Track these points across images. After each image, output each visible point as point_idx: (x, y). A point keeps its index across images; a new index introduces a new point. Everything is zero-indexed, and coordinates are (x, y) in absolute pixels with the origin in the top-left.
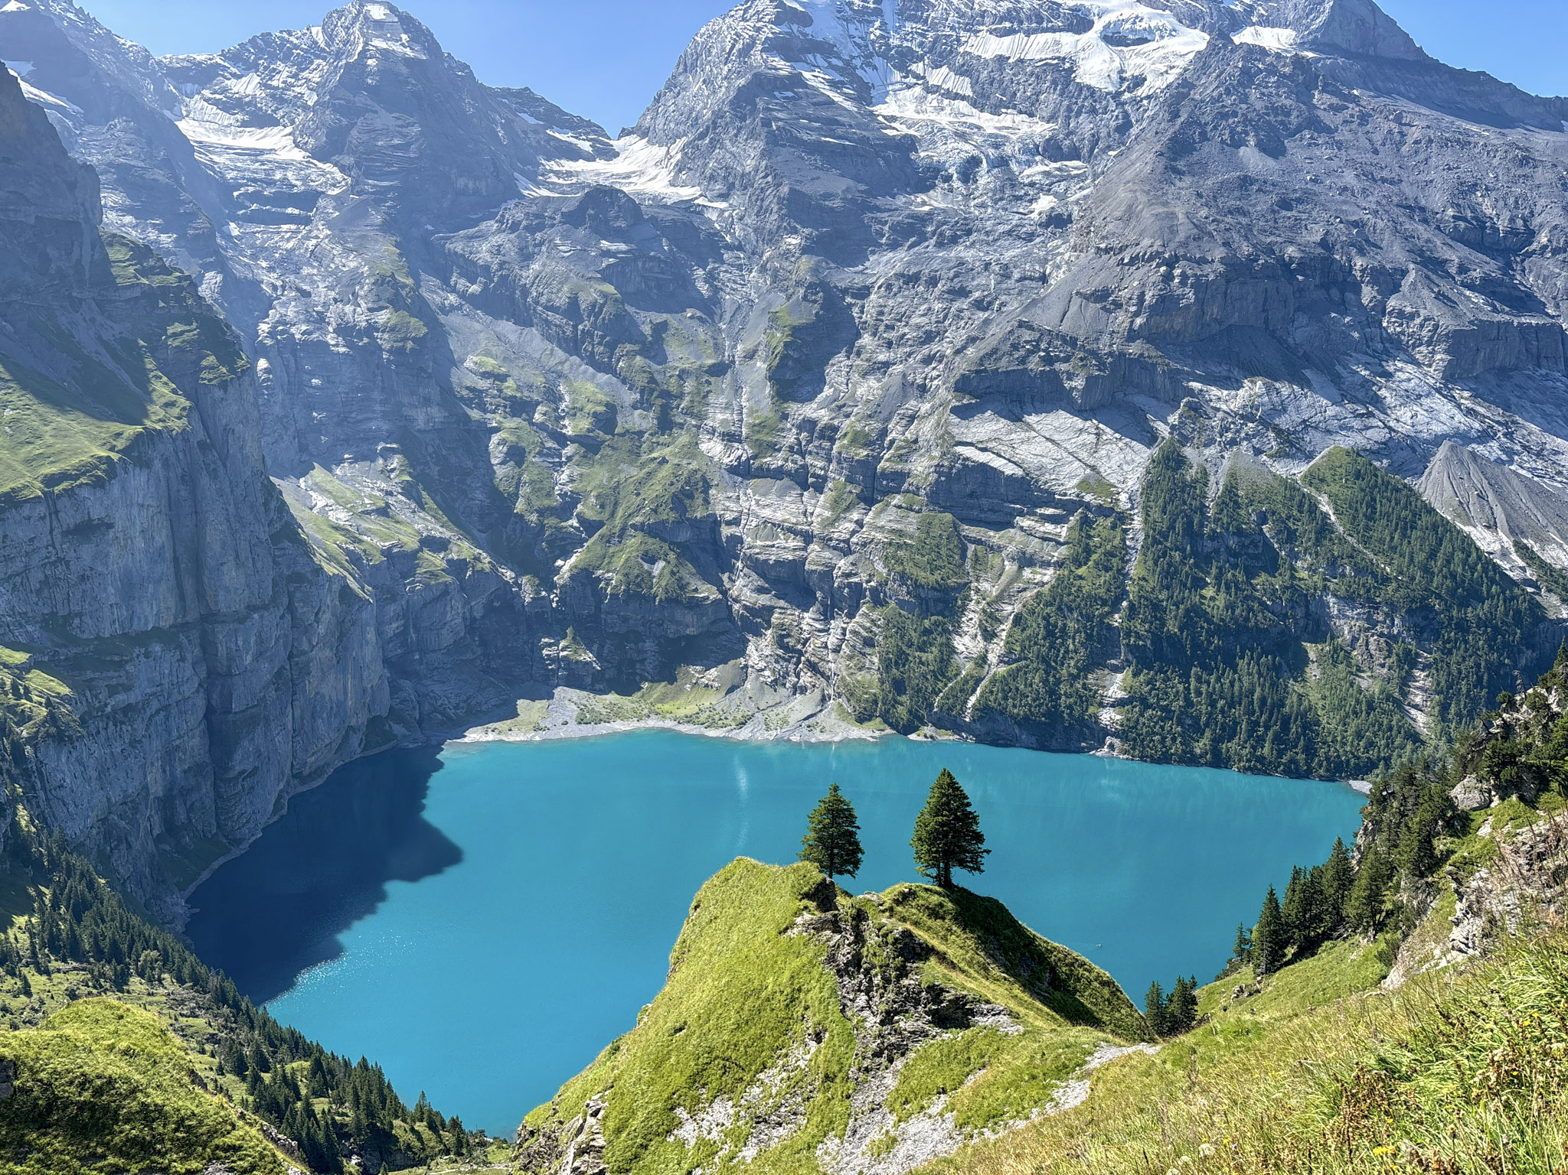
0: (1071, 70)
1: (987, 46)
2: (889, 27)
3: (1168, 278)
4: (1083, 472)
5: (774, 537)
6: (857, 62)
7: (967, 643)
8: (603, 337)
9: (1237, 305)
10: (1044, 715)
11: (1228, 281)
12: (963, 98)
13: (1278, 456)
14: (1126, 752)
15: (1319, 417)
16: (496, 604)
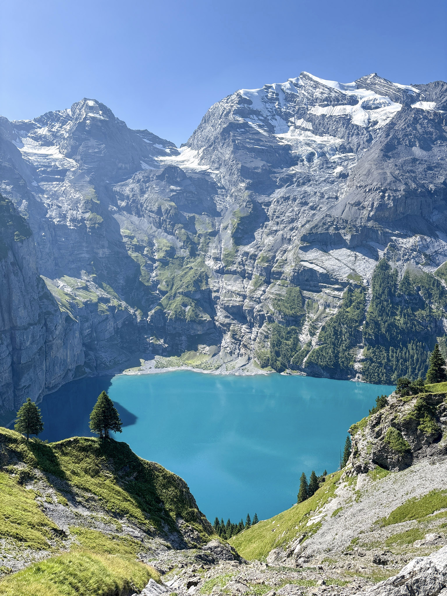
0: (350, 119)
1: (318, 111)
2: (282, 105)
3: (383, 197)
4: (350, 271)
5: (232, 296)
6: (269, 118)
7: (304, 337)
8: (170, 222)
9: (410, 207)
10: (332, 365)
11: (406, 198)
12: (309, 130)
13: (426, 264)
14: (364, 380)
15: (441, 250)
16: (126, 323)
